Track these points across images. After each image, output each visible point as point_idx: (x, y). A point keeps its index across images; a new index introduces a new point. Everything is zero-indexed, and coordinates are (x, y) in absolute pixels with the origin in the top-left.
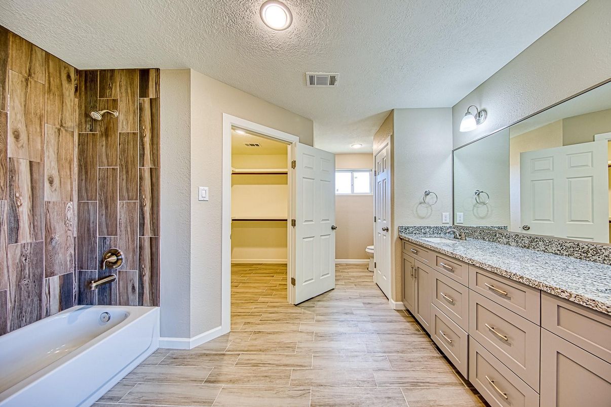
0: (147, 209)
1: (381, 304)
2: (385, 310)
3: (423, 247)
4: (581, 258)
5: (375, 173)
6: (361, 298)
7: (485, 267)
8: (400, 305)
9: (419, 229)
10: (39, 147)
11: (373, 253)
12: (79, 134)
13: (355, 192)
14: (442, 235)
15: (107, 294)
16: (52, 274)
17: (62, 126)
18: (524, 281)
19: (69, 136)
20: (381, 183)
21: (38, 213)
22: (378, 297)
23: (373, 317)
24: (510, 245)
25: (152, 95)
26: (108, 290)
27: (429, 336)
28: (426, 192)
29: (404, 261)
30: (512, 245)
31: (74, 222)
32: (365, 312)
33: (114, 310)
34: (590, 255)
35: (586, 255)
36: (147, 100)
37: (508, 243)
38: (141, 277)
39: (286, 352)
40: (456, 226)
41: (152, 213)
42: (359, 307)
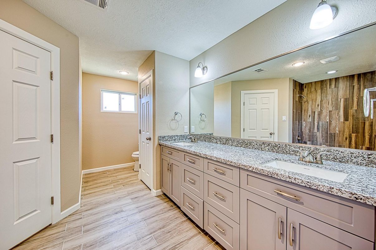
1: (145, 195)
2: (148, 199)
3: (176, 149)
4: (245, 148)
5: (140, 97)
6: (129, 195)
7: (213, 158)
8: (159, 192)
9: (171, 137)
11: (138, 157)
13: (122, 110)
14: (184, 140)
18: (233, 164)
22: (143, 190)
23: (140, 208)
24: (217, 143)
27: (179, 208)
28: (175, 112)
29: (162, 160)
30: (218, 143)
32: (133, 206)
34: (248, 146)
35: (246, 146)
37: (216, 143)
40: (191, 134)
42: (128, 203)
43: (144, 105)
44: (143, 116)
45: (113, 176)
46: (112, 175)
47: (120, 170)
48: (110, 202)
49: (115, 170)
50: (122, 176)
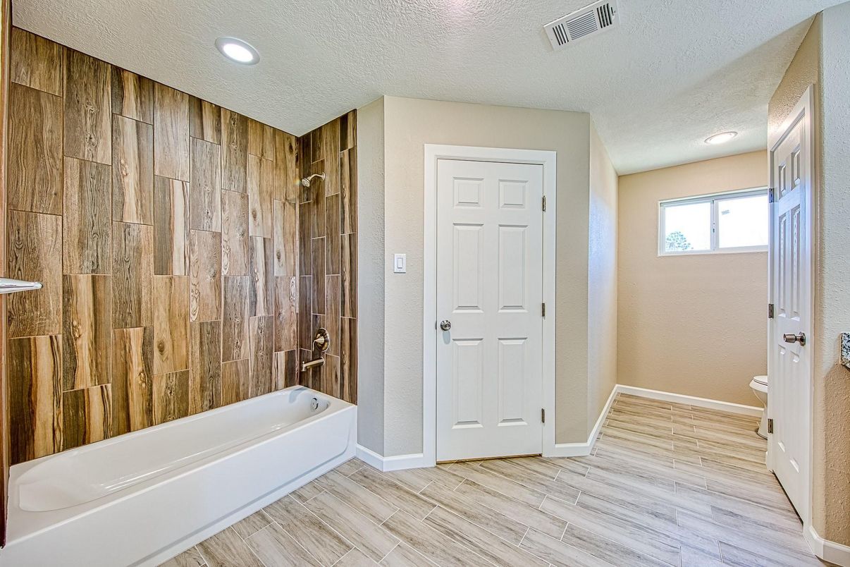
0: (347, 284)
5: (773, 196)
6: (710, 494)
10: (270, 224)
11: (767, 394)
12: (300, 205)
13: (723, 246)
15: (317, 378)
16: (279, 349)
17: (286, 199)
19: (292, 209)
20: (787, 218)
21: (270, 288)
23: (733, 551)
25: (350, 146)
26: (318, 373)
31: (296, 297)
32: (711, 531)
33: (322, 397)
36: (346, 152)
38: (342, 364)
39: (504, 536)
41: (351, 290)
42: (699, 514)
43: (785, 222)
44: (782, 259)
45: (685, 424)
46: (682, 420)
47: (710, 416)
48: (652, 480)
49: (694, 409)
50: (709, 433)
